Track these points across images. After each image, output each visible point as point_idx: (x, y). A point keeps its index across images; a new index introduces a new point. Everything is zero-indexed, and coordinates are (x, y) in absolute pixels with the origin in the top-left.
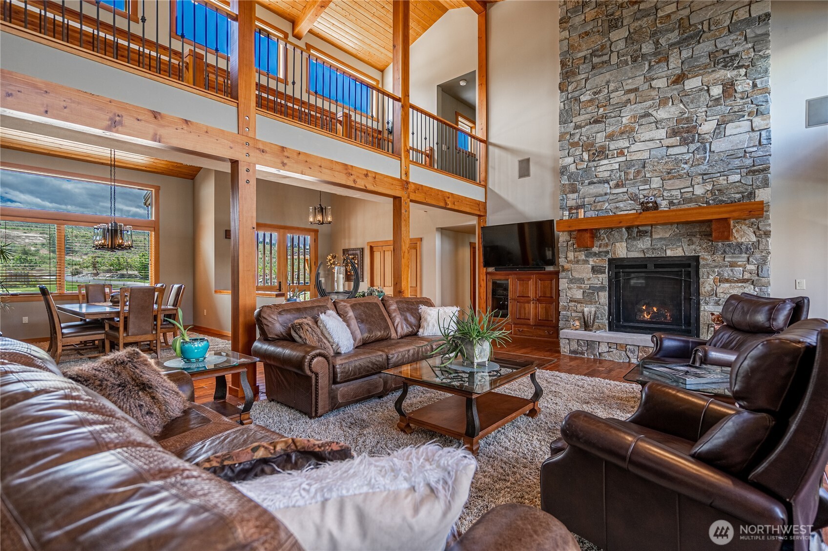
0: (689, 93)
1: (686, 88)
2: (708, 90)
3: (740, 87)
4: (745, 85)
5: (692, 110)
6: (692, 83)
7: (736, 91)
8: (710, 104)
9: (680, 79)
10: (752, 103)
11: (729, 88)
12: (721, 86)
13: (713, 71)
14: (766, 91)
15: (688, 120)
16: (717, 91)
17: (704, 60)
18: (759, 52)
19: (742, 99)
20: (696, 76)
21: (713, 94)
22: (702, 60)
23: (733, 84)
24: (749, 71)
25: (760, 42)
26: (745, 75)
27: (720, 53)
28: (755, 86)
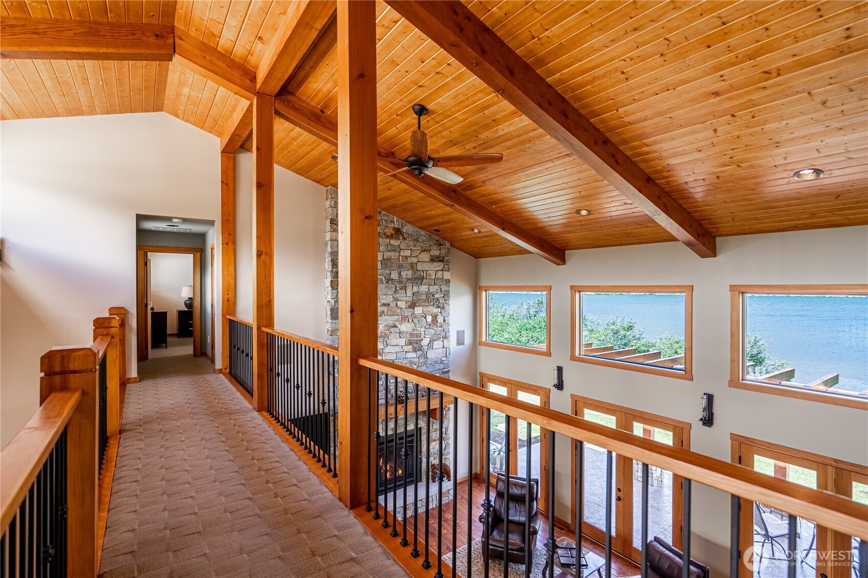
0: (417, 317)
1: (416, 313)
2: (425, 317)
4: (440, 319)
5: (418, 328)
6: (418, 310)
7: (437, 322)
8: (427, 327)
9: (413, 305)
10: (444, 331)
11: (435, 318)
12: (431, 317)
13: (428, 305)
14: (448, 324)
15: (417, 336)
16: (429, 319)
17: (424, 297)
18: (446, 301)
19: (440, 327)
20: (420, 306)
21: (428, 321)
22: (423, 296)
23: (436, 317)
24: (442, 311)
25: (446, 295)
26: (441, 313)
27: (431, 295)
28: (445, 321)
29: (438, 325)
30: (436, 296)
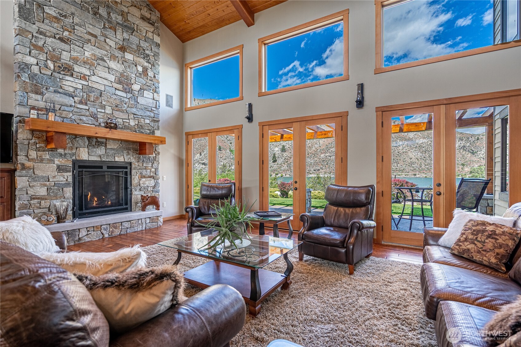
0: (127, 61)
1: (126, 57)
2: (136, 66)
3: (150, 73)
4: (150, 74)
5: (128, 73)
6: (129, 56)
7: (148, 74)
8: (137, 75)
9: (123, 49)
10: (154, 85)
11: (145, 70)
12: (142, 68)
13: (139, 56)
14: (158, 82)
15: (127, 78)
16: (140, 69)
17: (134, 47)
18: (156, 60)
19: (150, 80)
20: (131, 53)
21: (138, 69)
22: (133, 46)
23: (147, 70)
24: (152, 67)
25: (156, 55)
26: (151, 68)
27: (141, 49)
28: (155, 77)
29: (149, 78)
30: (147, 52)
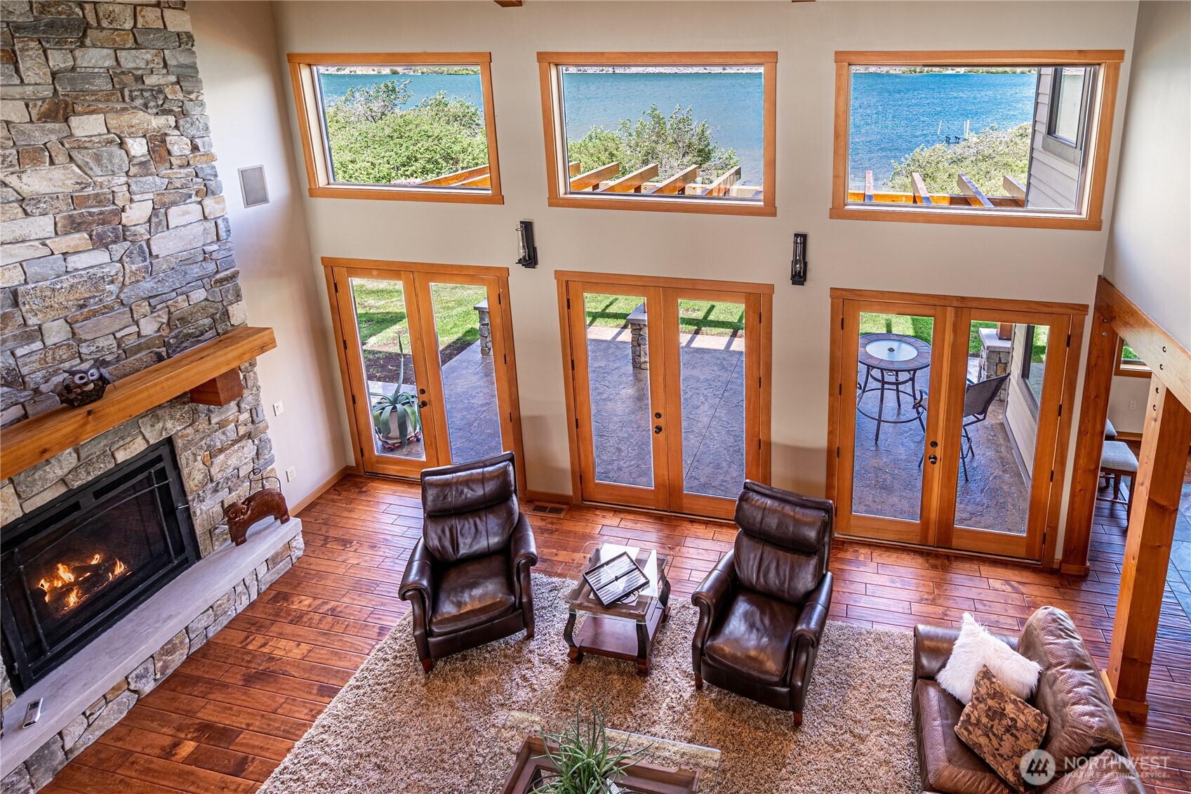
0: (86, 145)
1: (78, 133)
2: (122, 145)
3: (176, 147)
4: (178, 146)
5: (99, 179)
6: (87, 126)
7: (169, 153)
8: (133, 170)
9: (58, 110)
10: (197, 176)
11: (158, 145)
12: (144, 141)
13: (124, 109)
14: (210, 157)
15: (99, 200)
16: (138, 147)
17: (103, 84)
18: (190, 93)
19: (181, 167)
20: (92, 113)
21: (133, 153)
22: (97, 82)
23: (164, 141)
24: (181, 122)
25: (187, 77)
26: (177, 127)
27: (129, 79)
28: (195, 148)
29: (175, 161)
30: (151, 81)
